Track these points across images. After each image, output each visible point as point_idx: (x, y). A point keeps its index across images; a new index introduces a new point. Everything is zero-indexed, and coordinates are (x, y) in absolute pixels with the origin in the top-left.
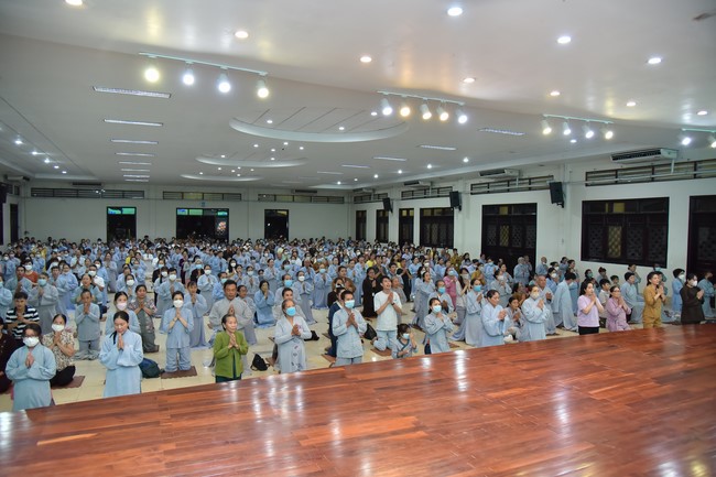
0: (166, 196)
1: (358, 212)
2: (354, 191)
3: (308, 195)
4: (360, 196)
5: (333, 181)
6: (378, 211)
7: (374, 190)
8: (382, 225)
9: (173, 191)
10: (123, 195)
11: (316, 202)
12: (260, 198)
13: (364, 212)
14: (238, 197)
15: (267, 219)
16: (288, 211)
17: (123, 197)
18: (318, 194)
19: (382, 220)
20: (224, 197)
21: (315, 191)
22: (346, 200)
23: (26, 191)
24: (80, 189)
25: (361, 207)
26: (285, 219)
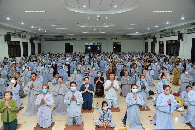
0: (82, 39)
1: (145, 43)
2: (144, 35)
3: (128, 37)
4: (146, 37)
5: (135, 32)
6: (152, 42)
7: (151, 35)
8: (154, 47)
9: (84, 38)
10: (69, 39)
11: (131, 40)
12: (112, 39)
13: (147, 43)
14: (104, 39)
15: (114, 46)
16: (121, 43)
18: (131, 37)
19: (153, 45)
20: (100, 39)
21: (130, 36)
22: (142, 39)
23: (43, 39)
24: (59, 38)
25: (147, 41)
26: (120, 46)
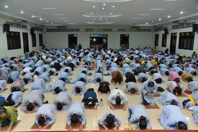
0: (87, 30)
1: (156, 35)
2: (154, 26)
3: (137, 29)
4: (157, 29)
5: (145, 23)
6: (163, 34)
7: (162, 26)
8: (165, 40)
9: (89, 29)
10: (73, 30)
11: (140, 31)
12: (119, 30)
13: (158, 35)
14: (111, 30)
15: (121, 38)
16: (129, 35)
17: (73, 31)
18: (140, 28)
19: (164, 37)
20: (106, 30)
21: (139, 27)
22: (152, 30)
23: (45, 30)
24: (61, 29)
25: (157, 33)
26: (128, 38)
